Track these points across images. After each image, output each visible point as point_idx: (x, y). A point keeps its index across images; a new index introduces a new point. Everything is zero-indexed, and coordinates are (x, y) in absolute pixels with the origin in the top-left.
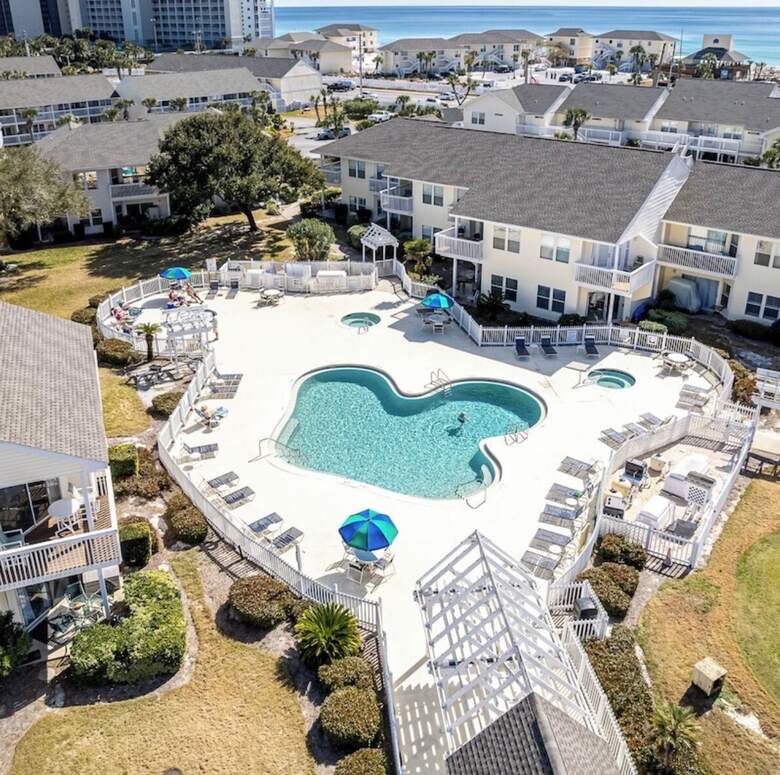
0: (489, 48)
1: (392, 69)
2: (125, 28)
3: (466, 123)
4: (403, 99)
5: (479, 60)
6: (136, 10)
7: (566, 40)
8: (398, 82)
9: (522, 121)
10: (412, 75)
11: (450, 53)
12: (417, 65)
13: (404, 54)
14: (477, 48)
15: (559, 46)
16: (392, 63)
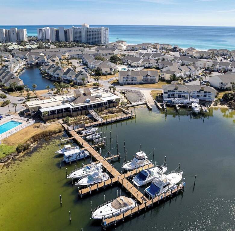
0: (143, 46)
1: (128, 49)
2: (82, 37)
3: (134, 57)
4: (129, 54)
5: (141, 48)
6: (85, 34)
7: (156, 45)
8: (129, 51)
9: (139, 57)
10: (131, 50)
11: (137, 47)
12: (132, 49)
13: (130, 47)
14: (141, 46)
15: (155, 46)
16: (128, 48)
